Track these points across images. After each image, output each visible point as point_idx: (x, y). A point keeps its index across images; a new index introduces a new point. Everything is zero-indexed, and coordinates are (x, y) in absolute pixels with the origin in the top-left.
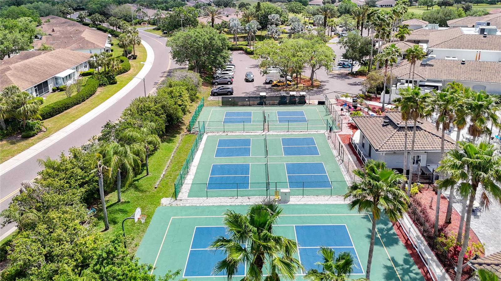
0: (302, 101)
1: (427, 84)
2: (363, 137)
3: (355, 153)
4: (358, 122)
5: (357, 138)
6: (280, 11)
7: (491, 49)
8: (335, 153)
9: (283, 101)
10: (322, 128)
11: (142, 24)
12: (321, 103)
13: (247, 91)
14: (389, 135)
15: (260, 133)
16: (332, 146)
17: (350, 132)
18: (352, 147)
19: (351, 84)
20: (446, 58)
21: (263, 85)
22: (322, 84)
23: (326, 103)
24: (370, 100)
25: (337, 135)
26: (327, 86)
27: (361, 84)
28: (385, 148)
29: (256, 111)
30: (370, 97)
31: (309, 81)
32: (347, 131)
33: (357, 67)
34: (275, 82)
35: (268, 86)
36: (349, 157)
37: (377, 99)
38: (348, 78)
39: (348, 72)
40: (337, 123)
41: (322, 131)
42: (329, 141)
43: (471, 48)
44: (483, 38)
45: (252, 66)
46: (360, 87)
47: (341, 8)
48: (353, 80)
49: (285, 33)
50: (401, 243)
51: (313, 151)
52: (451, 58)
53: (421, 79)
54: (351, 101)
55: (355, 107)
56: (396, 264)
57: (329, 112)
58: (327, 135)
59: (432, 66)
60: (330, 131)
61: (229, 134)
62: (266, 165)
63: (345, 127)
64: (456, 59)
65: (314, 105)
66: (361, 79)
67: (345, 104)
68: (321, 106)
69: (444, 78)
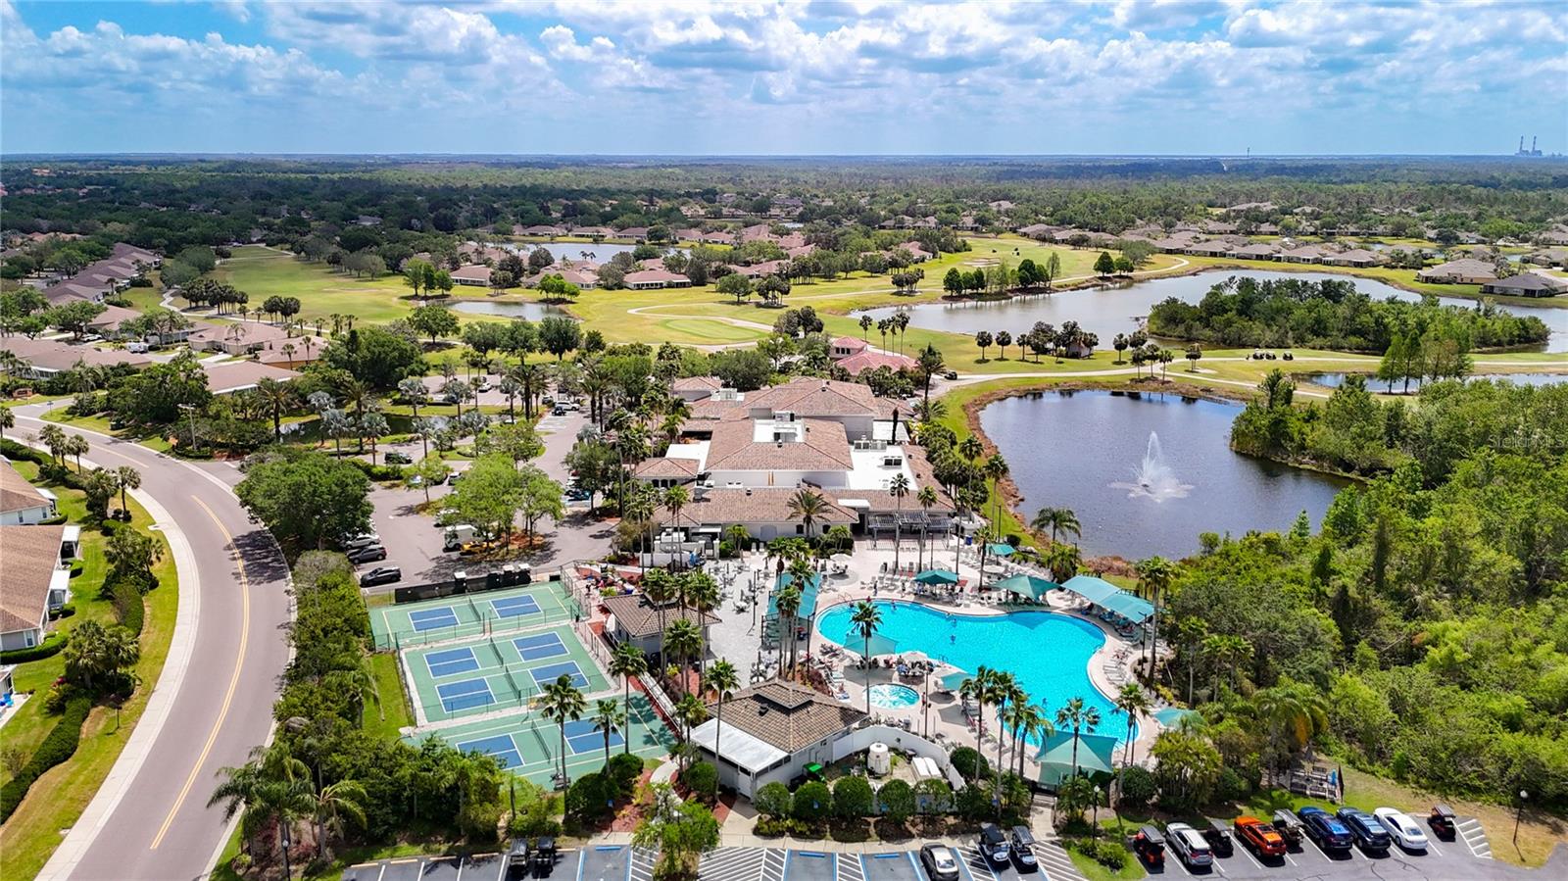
0: (524, 579)
1: (702, 530)
2: (618, 623)
3: (611, 645)
4: (610, 604)
5: (611, 626)
6: (408, 348)
7: (786, 468)
8: (587, 648)
9: (494, 583)
10: (565, 618)
11: (15, 394)
12: (554, 578)
13: (423, 570)
14: (646, 617)
15: (479, 637)
16: (581, 640)
17: (602, 617)
18: (606, 637)
19: (595, 537)
20: (729, 486)
21: (445, 555)
22: (547, 540)
23: (562, 577)
24: (626, 564)
25: (585, 626)
26: (557, 544)
27: (608, 534)
28: (642, 633)
29: (455, 603)
30: (624, 557)
31: (523, 537)
32: (597, 617)
33: (599, 500)
34: (467, 547)
35: (455, 555)
36: (604, 651)
37: (634, 561)
38: (588, 524)
39: (586, 509)
40: (585, 609)
41: (566, 622)
42: (577, 635)
43: (760, 467)
44: (777, 448)
45: (400, 512)
46: (608, 541)
47: (548, 329)
48: (597, 527)
49: (430, 404)
50: (659, 718)
51: (560, 650)
52: (735, 486)
53: (693, 525)
54: (599, 571)
55: (605, 579)
56: (654, 733)
57: (569, 592)
58: (573, 627)
59: (708, 500)
60: (577, 620)
61: (435, 645)
62: (509, 677)
63: (595, 610)
64: (740, 486)
65: (543, 583)
66: (612, 524)
67: (592, 577)
68: (556, 583)
69: (723, 520)
